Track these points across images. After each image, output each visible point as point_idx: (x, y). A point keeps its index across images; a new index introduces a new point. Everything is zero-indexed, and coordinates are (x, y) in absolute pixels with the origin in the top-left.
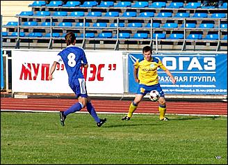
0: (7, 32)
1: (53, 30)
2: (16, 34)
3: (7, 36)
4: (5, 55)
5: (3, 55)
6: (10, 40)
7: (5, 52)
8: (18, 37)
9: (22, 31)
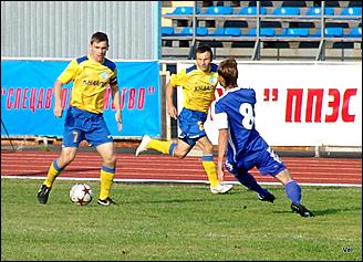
0: (172, 28)
1: (261, 22)
2: (191, 31)
3: (173, 35)
4: (164, 71)
5: (161, 73)
6: (178, 43)
7: (164, 67)
8: (194, 38)
9: (203, 24)
